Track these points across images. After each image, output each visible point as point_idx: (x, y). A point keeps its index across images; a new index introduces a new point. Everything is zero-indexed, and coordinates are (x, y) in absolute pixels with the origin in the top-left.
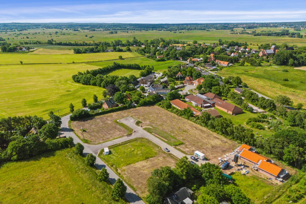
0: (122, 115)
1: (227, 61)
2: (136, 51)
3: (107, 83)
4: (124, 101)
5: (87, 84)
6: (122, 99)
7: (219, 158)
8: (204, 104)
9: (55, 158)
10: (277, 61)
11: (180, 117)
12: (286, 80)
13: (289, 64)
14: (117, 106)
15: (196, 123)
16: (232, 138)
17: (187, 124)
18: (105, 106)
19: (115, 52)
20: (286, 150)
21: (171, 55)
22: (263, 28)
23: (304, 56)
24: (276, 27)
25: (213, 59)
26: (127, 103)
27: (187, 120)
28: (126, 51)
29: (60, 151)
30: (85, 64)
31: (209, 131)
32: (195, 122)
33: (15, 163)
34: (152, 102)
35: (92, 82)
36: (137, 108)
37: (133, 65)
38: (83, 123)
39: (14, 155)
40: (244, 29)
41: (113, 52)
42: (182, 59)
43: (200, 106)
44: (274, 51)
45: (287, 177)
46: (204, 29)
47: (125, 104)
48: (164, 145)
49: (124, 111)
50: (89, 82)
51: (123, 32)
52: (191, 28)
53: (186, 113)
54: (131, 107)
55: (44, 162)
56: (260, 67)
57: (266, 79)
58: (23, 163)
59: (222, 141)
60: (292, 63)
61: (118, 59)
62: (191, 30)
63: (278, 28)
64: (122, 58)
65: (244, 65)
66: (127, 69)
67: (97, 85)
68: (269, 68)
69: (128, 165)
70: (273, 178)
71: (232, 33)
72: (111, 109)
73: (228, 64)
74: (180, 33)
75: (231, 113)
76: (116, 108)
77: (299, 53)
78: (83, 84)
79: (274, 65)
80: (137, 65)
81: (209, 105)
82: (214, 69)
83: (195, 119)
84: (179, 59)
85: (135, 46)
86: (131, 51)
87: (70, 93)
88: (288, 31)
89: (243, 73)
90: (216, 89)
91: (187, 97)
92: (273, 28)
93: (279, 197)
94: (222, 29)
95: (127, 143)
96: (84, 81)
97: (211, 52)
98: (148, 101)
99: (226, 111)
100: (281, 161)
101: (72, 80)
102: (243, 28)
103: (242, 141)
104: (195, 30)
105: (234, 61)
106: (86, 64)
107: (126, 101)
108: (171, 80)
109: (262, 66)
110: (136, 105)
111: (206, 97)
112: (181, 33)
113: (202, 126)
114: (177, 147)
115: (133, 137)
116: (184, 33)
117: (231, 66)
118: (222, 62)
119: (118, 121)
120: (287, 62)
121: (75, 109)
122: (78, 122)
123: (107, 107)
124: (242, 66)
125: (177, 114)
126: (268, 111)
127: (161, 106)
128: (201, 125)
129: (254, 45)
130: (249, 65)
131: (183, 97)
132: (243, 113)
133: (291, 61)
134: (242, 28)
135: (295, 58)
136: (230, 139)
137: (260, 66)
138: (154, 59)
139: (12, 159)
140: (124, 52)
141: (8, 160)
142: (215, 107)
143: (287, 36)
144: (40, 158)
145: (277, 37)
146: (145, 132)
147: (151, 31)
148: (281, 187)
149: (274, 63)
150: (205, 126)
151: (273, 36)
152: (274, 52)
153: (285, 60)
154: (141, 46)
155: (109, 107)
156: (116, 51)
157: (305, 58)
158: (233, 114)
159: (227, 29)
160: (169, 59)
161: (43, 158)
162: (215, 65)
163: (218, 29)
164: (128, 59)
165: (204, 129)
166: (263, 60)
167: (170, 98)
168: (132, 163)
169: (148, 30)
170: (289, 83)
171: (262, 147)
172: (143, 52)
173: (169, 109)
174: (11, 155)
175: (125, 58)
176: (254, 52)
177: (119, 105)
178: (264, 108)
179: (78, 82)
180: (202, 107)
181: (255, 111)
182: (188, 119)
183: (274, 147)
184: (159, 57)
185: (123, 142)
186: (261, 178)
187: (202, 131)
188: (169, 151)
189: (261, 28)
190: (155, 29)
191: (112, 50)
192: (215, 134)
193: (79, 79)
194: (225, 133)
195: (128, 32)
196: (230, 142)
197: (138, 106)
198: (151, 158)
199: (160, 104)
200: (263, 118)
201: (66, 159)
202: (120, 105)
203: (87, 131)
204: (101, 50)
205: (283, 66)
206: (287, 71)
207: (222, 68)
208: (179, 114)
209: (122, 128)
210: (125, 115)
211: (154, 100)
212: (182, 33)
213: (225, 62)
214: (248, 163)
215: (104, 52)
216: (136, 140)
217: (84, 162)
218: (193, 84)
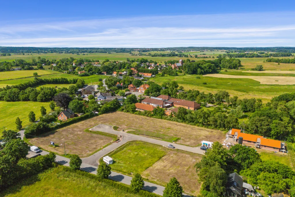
0: (88, 124)
1: (151, 73)
2: (49, 69)
4: (83, 109)
6: (81, 107)
7: (224, 144)
8: (165, 104)
9: (42, 183)
10: (188, 71)
11: (152, 118)
12: (205, 84)
13: (198, 72)
14: (76, 116)
15: (172, 121)
16: (214, 127)
17: (165, 123)
18: (63, 118)
19: (24, 70)
21: (95, 70)
22: (154, 51)
23: (206, 66)
24: (163, 50)
25: (136, 72)
26: (87, 111)
27: (160, 120)
28: (37, 69)
29: (44, 174)
31: (189, 125)
32: (170, 120)
34: (113, 108)
35: (21, 97)
36: (100, 116)
37: (59, 79)
38: (45, 138)
40: (140, 52)
41: (22, 71)
42: (107, 73)
46: (106, 52)
47: (85, 113)
48: (164, 143)
49: (88, 120)
50: (18, 97)
51: (18, 54)
52: (92, 51)
53: (157, 113)
54: (92, 116)
57: (190, 84)
59: (208, 131)
60: (200, 72)
61: (33, 77)
63: (165, 51)
64: (38, 75)
67: (31, 99)
68: (185, 77)
69: (147, 168)
72: (71, 119)
73: (152, 75)
75: (192, 109)
76: (75, 118)
77: (202, 64)
79: (187, 74)
80: (64, 79)
81: (168, 105)
82: (142, 79)
83: (169, 117)
84: (103, 74)
85: (43, 65)
86: (44, 69)
88: (174, 53)
89: (168, 81)
91: (143, 100)
92: (162, 51)
95: (123, 149)
96: (9, 97)
97: (129, 67)
98: (109, 107)
99: (186, 108)
102: (139, 51)
103: (225, 128)
104: (96, 53)
105: (155, 73)
107: (85, 110)
109: (179, 76)
110: (97, 113)
111: (162, 99)
112: (85, 55)
113: (179, 122)
114: (177, 142)
115: (122, 142)
117: (154, 77)
118: (146, 74)
119: (90, 129)
121: (23, 125)
122: (37, 138)
123: (66, 118)
124: (163, 76)
125: (147, 116)
126: (217, 104)
127: (125, 110)
128: (177, 121)
130: (168, 75)
131: (139, 101)
133: (199, 70)
134: (137, 51)
135: (201, 68)
136: (212, 129)
137: (177, 75)
138: (76, 75)
140: (35, 70)
142: (174, 106)
143: (176, 56)
144: (20, 188)
146: (131, 135)
149: (187, 73)
150: (182, 122)
151: (166, 56)
152: (181, 65)
153: (195, 70)
155: (68, 118)
156: (26, 70)
158: (195, 110)
159: (126, 52)
160: (92, 74)
161: (24, 187)
162: (140, 77)
163: (118, 53)
164: (44, 76)
165: (183, 124)
166: (177, 71)
168: (150, 166)
170: (208, 85)
173: (135, 113)
175: (40, 75)
176: (165, 66)
177: (78, 115)
178: (212, 103)
180: (163, 107)
181: (208, 106)
182: (161, 118)
184: (81, 73)
185: (117, 149)
186: (269, 153)
187: (184, 127)
188: (174, 148)
191: (20, 69)
192: (196, 127)
195: (24, 54)
196: (215, 131)
197: (100, 114)
198: (163, 157)
199: (123, 110)
200: (220, 110)
201: (61, 181)
202: (80, 115)
203: (59, 145)
204: (6, 69)
205: (194, 75)
206: (200, 78)
207: (148, 78)
208: (149, 115)
209: (103, 137)
210: (93, 123)
211: (115, 106)
212: (86, 55)
213: (148, 74)
215: (10, 71)
216: (129, 144)
217: (93, 177)
218: (138, 91)
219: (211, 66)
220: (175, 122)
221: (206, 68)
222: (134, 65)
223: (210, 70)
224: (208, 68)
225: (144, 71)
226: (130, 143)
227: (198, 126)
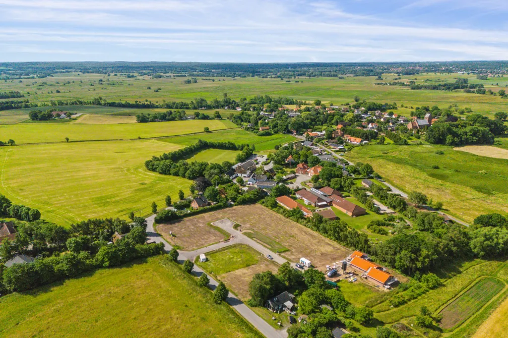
0: (216, 216)
1: (360, 138)
2: (228, 118)
3: (194, 173)
4: (218, 198)
5: (166, 174)
6: (216, 196)
7: (327, 266)
8: (318, 202)
9: (148, 264)
11: (288, 220)
12: (437, 168)
13: (447, 142)
14: (209, 204)
15: (307, 227)
16: (346, 245)
17: (296, 228)
18: (195, 205)
19: (198, 119)
20: (398, 256)
21: (280, 127)
22: (429, 73)
23: (468, 131)
24: (450, 71)
25: (340, 134)
26: (221, 201)
27: (295, 223)
28: (213, 119)
29: (152, 258)
30: (156, 141)
31: (320, 236)
32: (305, 225)
33: (107, 270)
34: (253, 199)
35: (172, 171)
36: (234, 207)
37: (225, 143)
38: (170, 226)
39: (106, 262)
40: (399, 75)
41: (195, 121)
42: (297, 132)
43: (314, 205)
44: (430, 121)
45: (396, 284)
46: (335, 76)
47: (218, 202)
48: (266, 252)
49: (218, 211)
50: (169, 171)
51: (206, 80)
52: (314, 74)
53: (295, 214)
54: (226, 206)
55: (137, 268)
56: (405, 147)
57: (411, 165)
58: (115, 270)
59: (334, 247)
60: (450, 141)
61: (203, 132)
62: (314, 76)
63: (452, 74)
64: (209, 130)
65: (383, 142)
66: (218, 150)
67: (180, 175)
68: (418, 149)
70: (381, 286)
71: (379, 84)
72: (202, 208)
73: (362, 141)
74: (296, 82)
75: (350, 214)
76: (208, 207)
77: (462, 126)
78: (161, 173)
79: (427, 143)
80: (231, 143)
81: (325, 203)
82: (340, 149)
83: (305, 222)
84: (292, 133)
85: (226, 108)
86: (222, 118)
87: (146, 186)
89: (380, 156)
90: (336, 181)
91: (298, 192)
92: (444, 74)
93: (381, 303)
94: (363, 76)
95: (224, 250)
96: (162, 170)
97: (339, 121)
98: (248, 198)
99: (345, 211)
100: (394, 269)
101: (145, 168)
102: (397, 73)
103: (356, 248)
104: (320, 78)
105: (370, 137)
106: (158, 140)
107: (220, 199)
108: (279, 167)
109: (409, 145)
110: (232, 203)
111: (322, 193)
112: (298, 82)
113: (313, 230)
114: (283, 254)
115: (231, 243)
116: (302, 82)
117: (365, 144)
118: (353, 139)
119: (212, 223)
120: (445, 139)
121: (158, 209)
122: (164, 225)
123: (197, 206)
124: (381, 144)
125: (284, 216)
126: (398, 212)
127: (264, 204)
128: (312, 229)
129: (406, 107)
130: (392, 142)
131: (293, 192)
132: (367, 214)
133: (449, 138)
134: (395, 73)
135: (455, 134)
136: (344, 246)
137: (406, 144)
138: (255, 132)
139: (104, 265)
140: (211, 119)
141: (100, 266)
142: (332, 205)
143: (462, 90)
144: (133, 265)
145: (447, 91)
146: (245, 237)
147: (250, 78)
148: (386, 294)
149: (427, 140)
150: (316, 231)
151: (440, 89)
152: (428, 123)
153: (441, 137)
154: (236, 109)
155: (199, 206)
156: (200, 119)
157: (469, 133)
158: (353, 216)
159: (372, 76)
160: (276, 132)
161: (135, 265)
162: (342, 143)
163: (357, 76)
164: (216, 133)
165: (316, 234)
166: (412, 135)
167: (276, 194)
168: (232, 271)
169: (245, 77)
170: (439, 171)
172: (239, 120)
173: (274, 209)
174: (103, 261)
175: (213, 130)
176: (402, 122)
178: (394, 208)
179: (154, 170)
180: (316, 206)
181: (382, 212)
182: (297, 221)
183: (386, 254)
184: (263, 130)
185: (220, 249)
186: (368, 286)
187: (312, 236)
188: (272, 259)
189: (425, 74)
190: (257, 75)
191: (194, 117)
192: (327, 240)
193: (154, 167)
194: (338, 239)
195: (213, 81)
196: (343, 249)
197: (236, 205)
198: (252, 266)
199: (263, 203)
200: (390, 220)
201: (160, 266)
202: (213, 204)
203: (177, 236)
204: (177, 117)
205: (439, 145)
206: (442, 154)
207: (353, 147)
208: (286, 215)
209: (218, 233)
210: (220, 216)
211: (255, 197)
212: (300, 83)
213: (356, 138)
214: (358, 271)
215: (181, 120)
216: (234, 246)
217: (180, 269)
218: (308, 174)
219: (479, 131)
220: (309, 230)
221: (467, 135)
223: (474, 138)
224: (470, 135)
225: (354, 133)
226: (240, 245)
227: (331, 239)
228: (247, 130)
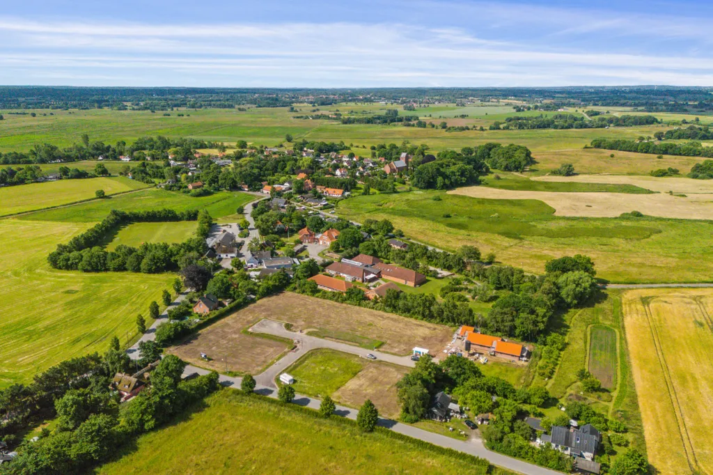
0: (244, 320)
1: (339, 188)
2: (121, 174)
4: (232, 292)
5: (97, 271)
6: (228, 288)
7: (445, 351)
8: (366, 275)
10: (418, 182)
11: (344, 305)
12: (448, 216)
13: (439, 185)
14: (222, 305)
15: (376, 309)
17: (364, 314)
18: (201, 309)
20: (517, 322)
22: (349, 104)
23: (456, 171)
24: (370, 101)
25: (311, 186)
26: (238, 296)
27: (357, 307)
28: (95, 176)
30: (16, 220)
31: (402, 317)
32: (373, 308)
33: (152, 434)
34: (278, 286)
36: (259, 302)
40: (314, 106)
41: (60, 181)
42: (249, 187)
43: (361, 280)
44: (407, 162)
45: (529, 355)
46: (231, 106)
47: (235, 299)
48: (364, 353)
49: (242, 311)
50: (105, 264)
51: (17, 113)
52: (199, 104)
53: (353, 295)
54: (246, 303)
56: (395, 195)
57: (419, 217)
58: (168, 431)
59: (429, 328)
60: (442, 184)
61: (95, 199)
62: (201, 107)
63: (374, 104)
64: (106, 194)
65: (369, 192)
66: (147, 223)
67: (130, 268)
68: (411, 196)
69: (338, 388)
70: (516, 359)
71: (298, 117)
72: (216, 312)
73: (343, 193)
74: (179, 115)
75: (411, 284)
77: (447, 165)
78: (86, 271)
79: (416, 189)
81: (372, 276)
82: (325, 205)
83: (372, 303)
84: (240, 189)
85: (100, 158)
86: (110, 174)
87: (75, 296)
88: (396, 112)
89: (377, 210)
90: (367, 246)
91: (329, 267)
92: (366, 104)
93: (533, 379)
94: (269, 107)
95: (303, 362)
96: (89, 265)
97: (295, 168)
98: (272, 286)
99: (402, 282)
100: (511, 338)
101: (48, 265)
102: (311, 103)
103: (455, 324)
104: (210, 109)
105: (349, 187)
106: (21, 218)
107: (234, 293)
108: (275, 238)
109: (398, 192)
110: (253, 297)
111: (361, 264)
112: (183, 115)
113: (387, 312)
114: (381, 349)
115: (302, 351)
116: (188, 115)
117: (348, 196)
118: (330, 190)
119: (250, 330)
120: (435, 182)
122: (176, 347)
123: (207, 309)
124: (367, 194)
125: (336, 301)
126: (456, 272)
127: (297, 290)
128: (385, 311)
129: (357, 147)
130: (377, 192)
131: (321, 268)
132: (429, 281)
133: (440, 179)
134: (308, 102)
135: (445, 176)
136: (437, 323)
137: (396, 192)
138: (184, 192)
139: (146, 427)
140: (92, 177)
141: (140, 431)
142: (381, 278)
143: (400, 123)
146: (314, 338)
147: (95, 110)
148: (529, 367)
149: (416, 186)
150: (392, 312)
151: (375, 123)
152: (405, 165)
153: (432, 180)
154: (119, 160)
155: (211, 311)
157: (457, 173)
158: (415, 286)
159: (280, 106)
160: (217, 190)
162: (320, 197)
163: (260, 107)
164: (120, 197)
165: (394, 316)
166: (395, 181)
167: (305, 274)
168: (342, 386)
169: (87, 108)
170: (454, 220)
171: (485, 325)
172: (143, 174)
173: (317, 295)
175: (111, 193)
176: (371, 165)
177: (224, 302)
178: (449, 268)
179: (69, 267)
180: (363, 281)
181: (440, 276)
182: (359, 305)
183: (503, 321)
184: (194, 188)
185: (296, 362)
186: (504, 363)
187: (393, 320)
188: (375, 358)
189: (344, 104)
190: (106, 106)
191: (58, 175)
192: (413, 320)
194: (429, 316)
195: (34, 115)
196: (439, 327)
197: (259, 299)
198: (360, 373)
199: (295, 289)
200: (457, 284)
201: (235, 406)
202: (227, 303)
203: (214, 358)
205: (430, 191)
206: (440, 200)
207: (336, 201)
208: (340, 299)
209: (272, 342)
210: (250, 318)
211: (281, 282)
212: (185, 117)
213: (336, 190)
214: (480, 349)
215: (37, 182)
216: (312, 353)
217: (273, 401)
218: (318, 241)
219: (466, 169)
220: (381, 313)
221: (455, 175)
222: (305, 163)
223: (463, 178)
224: (459, 175)
225: (328, 183)
226: (314, 353)
227: (416, 318)
228: (170, 189)
